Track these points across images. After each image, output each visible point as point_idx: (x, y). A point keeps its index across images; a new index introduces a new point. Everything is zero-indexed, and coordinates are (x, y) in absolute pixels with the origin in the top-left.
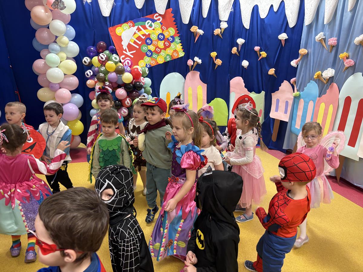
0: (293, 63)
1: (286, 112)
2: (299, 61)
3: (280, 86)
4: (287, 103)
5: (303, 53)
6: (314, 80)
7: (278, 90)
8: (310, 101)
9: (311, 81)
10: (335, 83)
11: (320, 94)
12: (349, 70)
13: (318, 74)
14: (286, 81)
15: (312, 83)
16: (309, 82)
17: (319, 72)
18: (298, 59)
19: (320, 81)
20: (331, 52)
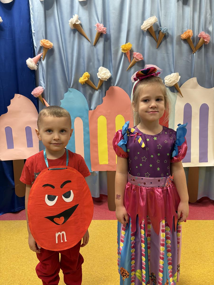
0: (30, 62)
1: (30, 144)
2: (40, 59)
3: (9, 104)
4: (28, 130)
5: (48, 45)
6: (77, 86)
7: (6, 111)
8: (75, 117)
9: (69, 89)
10: (116, 86)
11: (90, 105)
12: (136, 66)
13: (88, 77)
14: (19, 95)
15: (71, 92)
16: (66, 91)
17: (87, 74)
18: (37, 57)
19: (88, 87)
20: (95, 45)
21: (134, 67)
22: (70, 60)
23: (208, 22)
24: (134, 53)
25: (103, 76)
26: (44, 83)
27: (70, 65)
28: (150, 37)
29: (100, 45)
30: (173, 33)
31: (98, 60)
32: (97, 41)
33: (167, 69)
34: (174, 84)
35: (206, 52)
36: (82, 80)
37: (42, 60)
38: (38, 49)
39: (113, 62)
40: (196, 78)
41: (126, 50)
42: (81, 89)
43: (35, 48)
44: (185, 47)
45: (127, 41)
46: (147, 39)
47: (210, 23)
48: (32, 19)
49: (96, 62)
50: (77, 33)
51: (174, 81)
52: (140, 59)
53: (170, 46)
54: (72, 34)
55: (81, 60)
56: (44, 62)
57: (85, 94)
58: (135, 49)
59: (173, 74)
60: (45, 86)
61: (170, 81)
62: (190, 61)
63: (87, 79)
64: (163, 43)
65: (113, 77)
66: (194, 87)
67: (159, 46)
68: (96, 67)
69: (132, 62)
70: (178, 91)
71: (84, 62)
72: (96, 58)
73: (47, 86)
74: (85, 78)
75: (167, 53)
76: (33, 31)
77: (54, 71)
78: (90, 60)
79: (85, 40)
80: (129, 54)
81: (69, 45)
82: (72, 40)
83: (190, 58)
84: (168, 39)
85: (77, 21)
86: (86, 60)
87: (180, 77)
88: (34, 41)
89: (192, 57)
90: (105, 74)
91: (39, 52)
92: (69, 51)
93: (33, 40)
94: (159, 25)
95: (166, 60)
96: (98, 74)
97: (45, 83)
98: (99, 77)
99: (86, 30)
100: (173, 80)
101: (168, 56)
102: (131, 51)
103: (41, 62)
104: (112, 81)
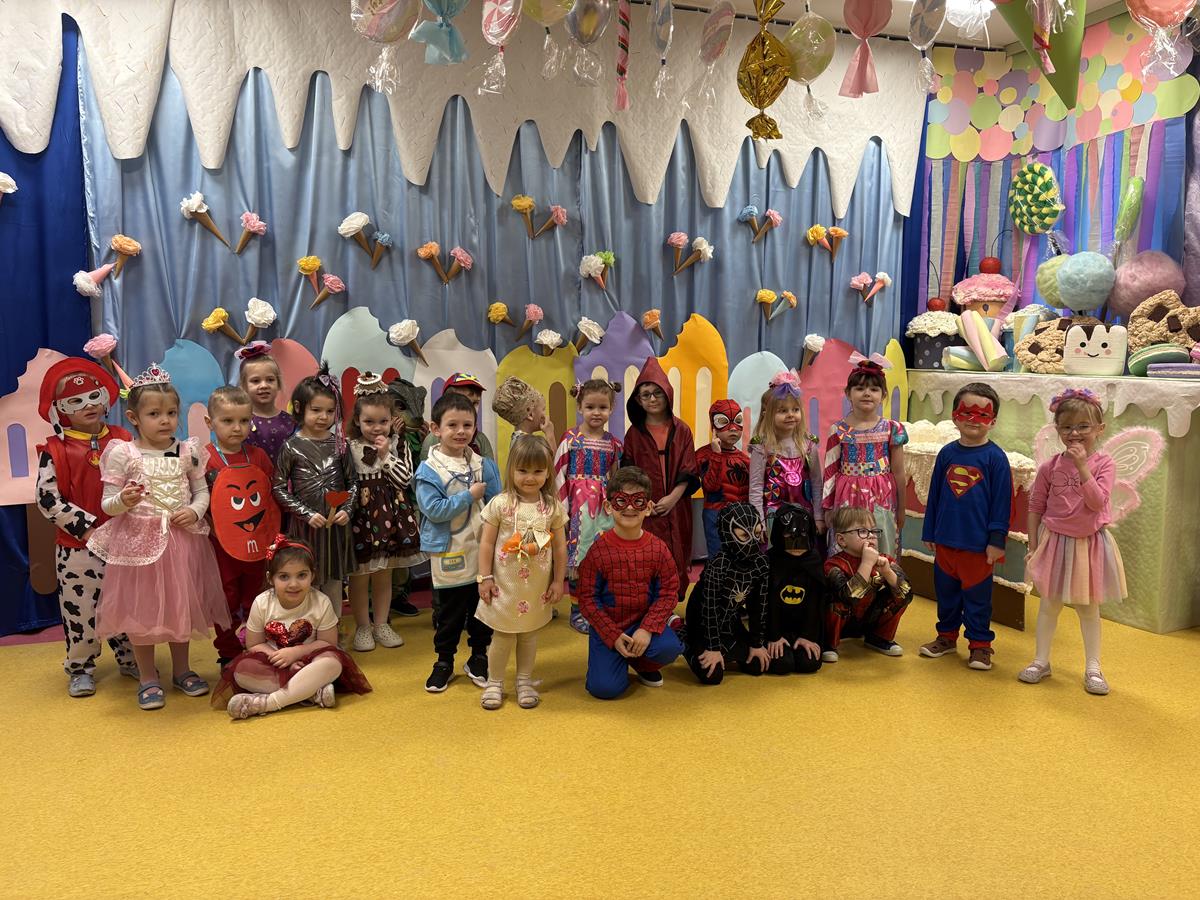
0: (83, 280)
2: (108, 276)
3: (22, 371)
5: (131, 248)
6: (196, 333)
7: (13, 388)
8: (191, 403)
9: (177, 341)
10: (288, 338)
11: (227, 377)
12: (331, 301)
13: (223, 319)
14: (49, 350)
15: (182, 347)
16: (171, 344)
17: (220, 312)
18: (102, 270)
19: (222, 339)
20: (241, 252)
21: (325, 302)
22: (180, 280)
23: (468, 231)
24: (326, 276)
25: (258, 318)
26: (117, 325)
27: (180, 290)
28: (357, 248)
29: (252, 255)
30: (402, 243)
31: (248, 284)
32: (245, 246)
33: (395, 310)
34: (407, 341)
35: (470, 283)
36: (211, 322)
37: (113, 277)
38: (104, 254)
39: (280, 289)
40: (453, 330)
41: (310, 271)
42: (207, 342)
43: (94, 249)
44: (428, 272)
45: (310, 253)
46: (352, 253)
47: (473, 231)
48: (88, 189)
49: (242, 287)
50: (197, 226)
51: (408, 337)
52: (337, 290)
53: (398, 267)
54: (186, 226)
55: (208, 282)
56: (117, 282)
57: (215, 352)
58: (327, 268)
59: (407, 323)
60: (118, 335)
61: (400, 335)
62: (440, 298)
63: (223, 323)
64: (385, 261)
65: (281, 320)
66: (451, 347)
67: (377, 265)
68: (242, 297)
69: (322, 293)
70: (419, 355)
71: (215, 287)
72: (241, 278)
73: (122, 334)
74: (219, 321)
75: (394, 280)
76: (91, 214)
77: (141, 302)
78: (227, 282)
79: (218, 243)
80: (315, 277)
81: (178, 248)
82: (185, 238)
83: (439, 291)
84: (395, 254)
85: (200, 207)
86: (219, 284)
87: (418, 329)
88: (92, 233)
89: (443, 290)
90: (262, 315)
91: (107, 261)
92: (179, 260)
93: (88, 231)
94: (374, 225)
95: (392, 291)
96: (246, 313)
97: (120, 327)
98: (249, 320)
99: (219, 223)
100: (404, 334)
101: (395, 286)
102: (320, 272)
103: (111, 282)
104: (278, 328)
